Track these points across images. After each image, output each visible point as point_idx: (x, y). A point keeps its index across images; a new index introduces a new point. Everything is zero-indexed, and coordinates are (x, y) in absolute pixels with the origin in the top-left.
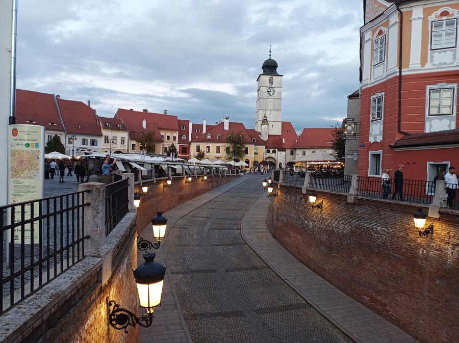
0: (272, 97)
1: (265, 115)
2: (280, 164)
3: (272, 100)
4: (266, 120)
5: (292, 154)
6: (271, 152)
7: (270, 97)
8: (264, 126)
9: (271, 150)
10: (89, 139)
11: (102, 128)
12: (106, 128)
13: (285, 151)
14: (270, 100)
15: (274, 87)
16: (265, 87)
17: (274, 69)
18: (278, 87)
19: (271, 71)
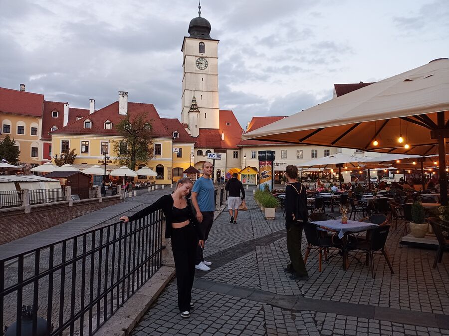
0: (204, 71)
1: (194, 98)
2: (219, 172)
3: (204, 77)
4: (196, 105)
5: (236, 156)
6: (204, 153)
7: (201, 72)
8: (194, 115)
9: (204, 151)
13: (225, 152)
14: (201, 76)
15: (207, 57)
16: (193, 56)
17: (205, 32)
18: (212, 57)
19: (202, 35)
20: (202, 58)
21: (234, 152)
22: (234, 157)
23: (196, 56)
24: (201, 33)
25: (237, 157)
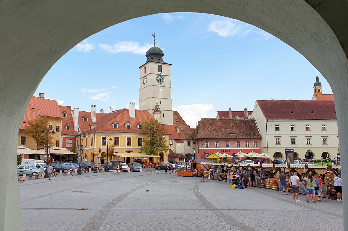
0: (162, 85)
1: (157, 103)
3: (162, 88)
4: (159, 108)
5: (189, 145)
8: (157, 115)
13: (183, 142)
14: (159, 88)
15: (163, 75)
18: (167, 76)
19: (159, 59)
20: (160, 75)
21: (188, 142)
23: (156, 75)
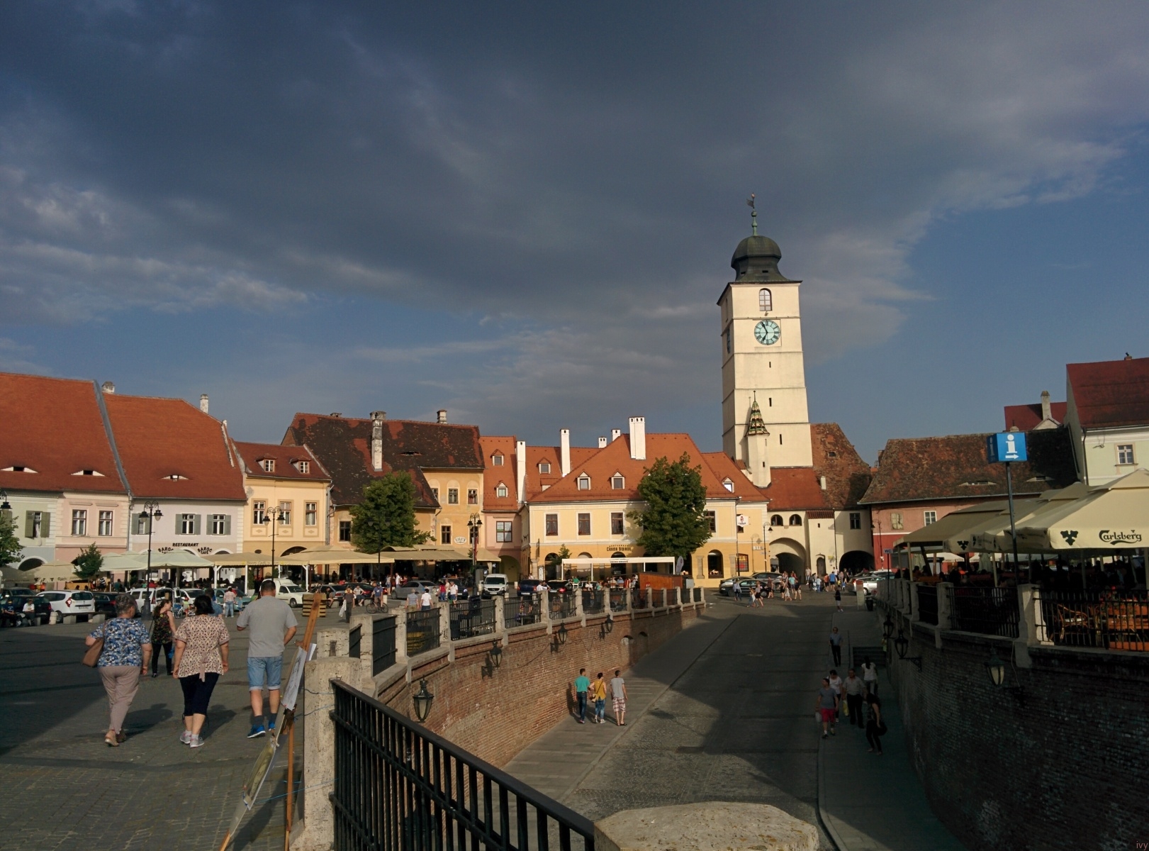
0: (772, 348)
1: (755, 404)
2: (821, 561)
3: (773, 358)
4: (760, 420)
5: (855, 523)
6: (786, 521)
7: (766, 349)
8: (757, 441)
9: (786, 516)
10: (204, 512)
11: (245, 476)
12: (259, 474)
13: (831, 515)
14: (765, 359)
15: (776, 318)
16: (748, 318)
17: (769, 265)
18: (788, 318)
19: (764, 272)
20: (767, 320)
21: (852, 515)
22: (852, 527)
23: (754, 319)
24: (761, 270)
25: (858, 527)
